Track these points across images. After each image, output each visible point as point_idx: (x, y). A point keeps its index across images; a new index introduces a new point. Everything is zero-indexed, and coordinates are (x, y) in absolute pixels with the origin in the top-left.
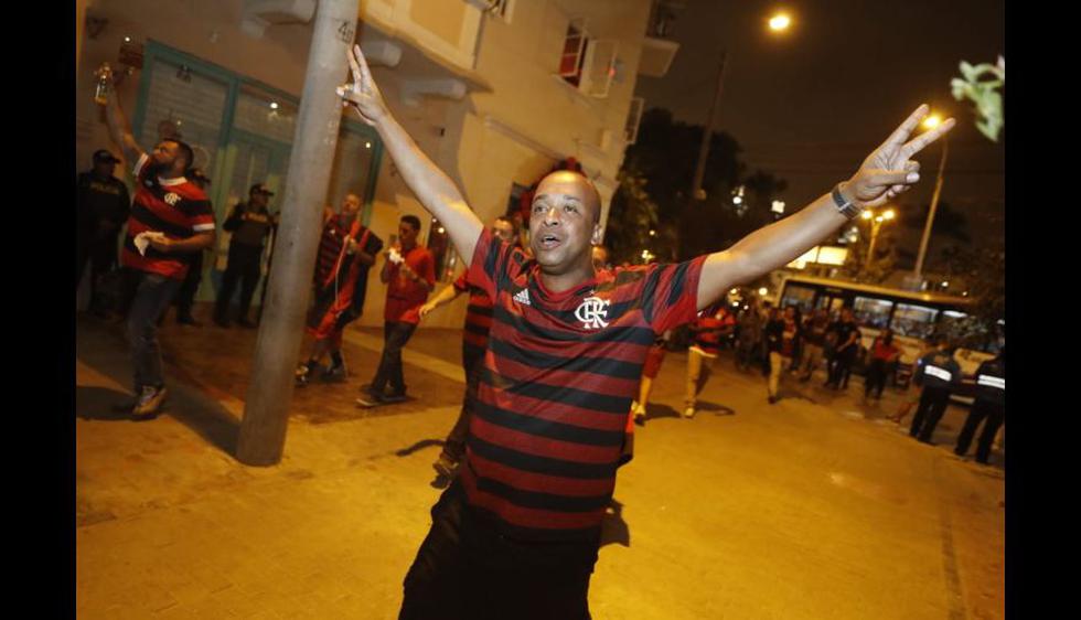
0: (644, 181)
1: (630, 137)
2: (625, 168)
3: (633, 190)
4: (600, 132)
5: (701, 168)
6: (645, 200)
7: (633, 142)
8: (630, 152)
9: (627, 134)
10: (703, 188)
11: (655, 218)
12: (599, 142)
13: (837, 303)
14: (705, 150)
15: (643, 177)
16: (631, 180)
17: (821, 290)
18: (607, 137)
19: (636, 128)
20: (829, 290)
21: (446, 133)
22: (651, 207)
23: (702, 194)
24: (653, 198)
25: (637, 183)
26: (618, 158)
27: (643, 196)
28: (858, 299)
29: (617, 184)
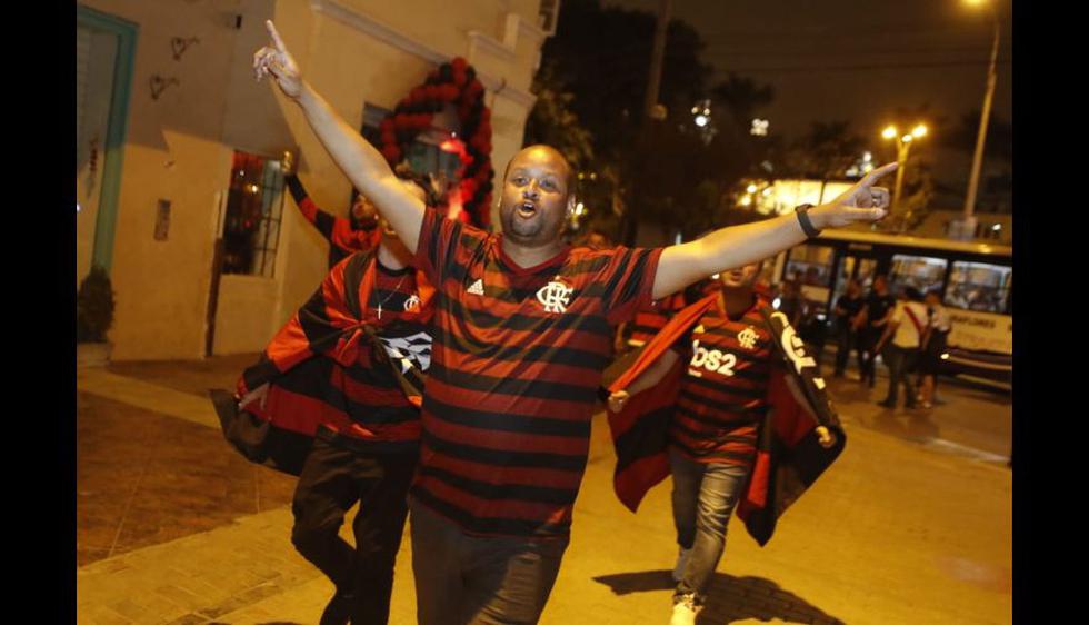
0: (568, 97)
1: (546, 26)
2: (540, 79)
3: (552, 109)
4: (501, 19)
5: (656, 73)
6: (572, 124)
7: (552, 33)
8: (548, 48)
9: (543, 19)
10: (660, 102)
11: (589, 152)
12: (500, 35)
13: (866, 266)
14: (660, 43)
15: (566, 89)
16: (547, 95)
17: (842, 248)
18: (512, 24)
19: (555, 11)
20: (852, 246)
21: (243, 24)
22: (582, 135)
23: (660, 112)
24: (582, 122)
25: (557, 100)
26: (533, 60)
27: (568, 118)
28: (897, 257)
29: (534, 98)
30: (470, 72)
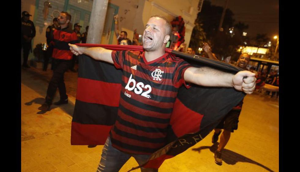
0: (202, 25)
1: (199, 10)
2: (196, 21)
3: (198, 27)
4: (190, 8)
5: (222, 21)
6: (202, 31)
7: (200, 11)
8: (199, 15)
9: (198, 8)
10: (222, 27)
11: (205, 37)
12: (189, 11)
13: (265, 67)
14: (223, 15)
15: (201, 23)
16: (197, 24)
17: (260, 63)
18: (192, 9)
19: (201, 7)
20: (263, 62)
21: (138, 7)
22: (204, 33)
23: (222, 29)
24: (204, 31)
25: (199, 25)
26: (195, 17)
27: (201, 30)
28: (273, 66)
29: (195, 25)
30: (182, 19)
